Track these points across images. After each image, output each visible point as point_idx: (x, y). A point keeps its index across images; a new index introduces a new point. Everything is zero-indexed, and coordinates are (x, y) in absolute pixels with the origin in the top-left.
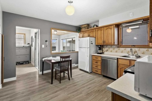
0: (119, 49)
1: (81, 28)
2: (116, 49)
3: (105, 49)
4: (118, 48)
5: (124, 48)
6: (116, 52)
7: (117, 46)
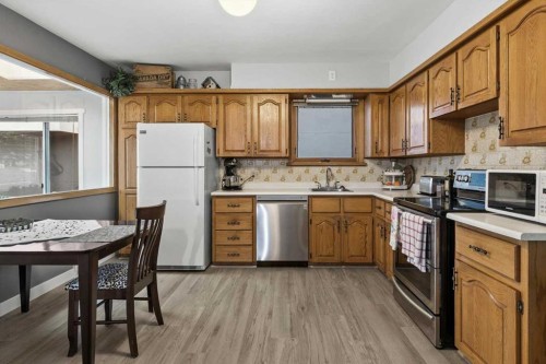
0: (291, 172)
1: (136, 79)
2: (283, 171)
3: (244, 173)
4: (289, 169)
5: (305, 168)
6: (283, 179)
7: (286, 161)
